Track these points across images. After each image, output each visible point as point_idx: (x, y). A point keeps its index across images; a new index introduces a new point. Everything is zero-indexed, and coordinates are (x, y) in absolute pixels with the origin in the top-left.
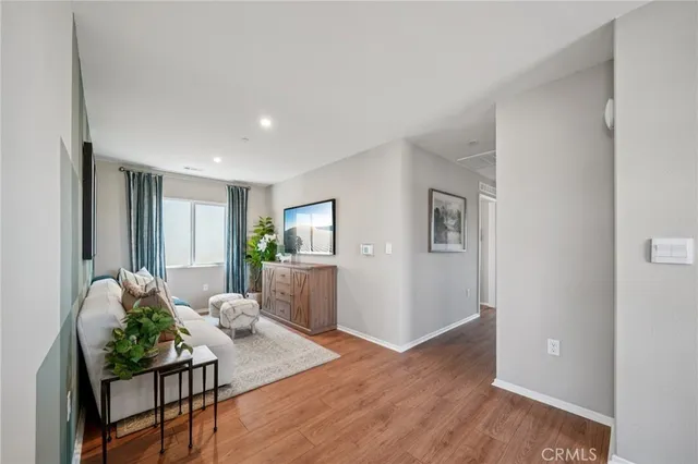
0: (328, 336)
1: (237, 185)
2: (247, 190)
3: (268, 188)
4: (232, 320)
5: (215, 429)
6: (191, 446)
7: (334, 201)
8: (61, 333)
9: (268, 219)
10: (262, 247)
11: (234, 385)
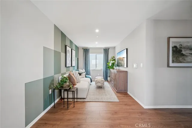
0: (121, 94)
1: (106, 48)
2: (108, 49)
3: (114, 48)
4: (96, 84)
5: (74, 107)
6: (68, 108)
7: (127, 49)
8: (44, 79)
9: (113, 57)
10: (110, 65)
11: (86, 99)
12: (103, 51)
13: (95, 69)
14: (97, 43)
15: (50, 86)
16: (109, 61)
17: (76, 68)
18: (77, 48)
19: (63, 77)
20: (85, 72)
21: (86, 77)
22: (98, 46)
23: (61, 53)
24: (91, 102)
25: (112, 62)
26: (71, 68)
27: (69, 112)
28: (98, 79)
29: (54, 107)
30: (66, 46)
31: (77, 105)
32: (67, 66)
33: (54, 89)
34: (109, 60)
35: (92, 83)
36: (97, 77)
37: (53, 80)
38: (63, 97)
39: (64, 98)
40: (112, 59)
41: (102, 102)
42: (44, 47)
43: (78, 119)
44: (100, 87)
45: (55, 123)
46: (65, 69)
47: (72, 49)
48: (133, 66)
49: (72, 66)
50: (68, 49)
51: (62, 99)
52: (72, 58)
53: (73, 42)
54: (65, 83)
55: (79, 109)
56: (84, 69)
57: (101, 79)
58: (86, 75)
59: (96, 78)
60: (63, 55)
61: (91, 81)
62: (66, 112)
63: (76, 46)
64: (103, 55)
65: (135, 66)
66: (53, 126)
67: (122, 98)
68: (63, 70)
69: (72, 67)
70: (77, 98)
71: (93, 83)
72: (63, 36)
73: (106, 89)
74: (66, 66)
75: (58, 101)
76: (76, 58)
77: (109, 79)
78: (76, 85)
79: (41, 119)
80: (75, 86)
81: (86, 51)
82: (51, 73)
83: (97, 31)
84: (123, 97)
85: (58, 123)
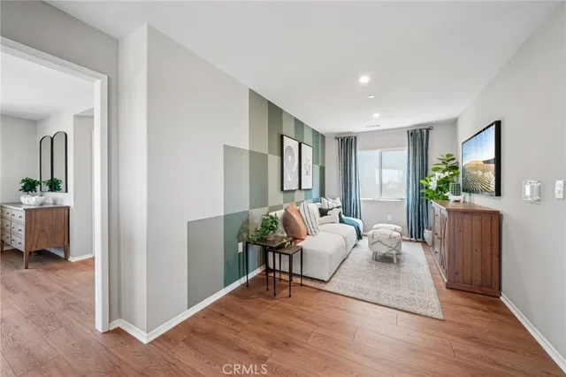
0: (464, 297)
1: (417, 128)
2: (428, 130)
3: (453, 123)
4: (371, 244)
5: (290, 296)
6: (275, 295)
7: (498, 124)
8: (226, 217)
9: (448, 156)
10: (433, 185)
11: (329, 284)
12: (405, 138)
13: (377, 198)
14: (376, 115)
15: (240, 234)
16: (430, 172)
17: (316, 193)
18: (320, 138)
19: (267, 215)
20: (338, 207)
21: (341, 221)
22: (384, 126)
23: (269, 155)
24: (338, 296)
25: (439, 175)
26: (299, 196)
27: (275, 305)
28: (380, 230)
29: (247, 285)
30: (282, 137)
31: (298, 294)
32: (285, 189)
33: (247, 243)
34: (430, 167)
35: (361, 242)
36: (380, 225)
37: (247, 222)
38: (271, 266)
39: (274, 271)
40: (444, 167)
41: (376, 304)
42: (226, 147)
43: (289, 328)
44: (386, 259)
45: (239, 319)
46: (281, 196)
47: (300, 145)
48: (522, 190)
49: (300, 188)
50: (290, 143)
51: (268, 270)
52: (302, 167)
53: (306, 123)
54: (272, 232)
55: (301, 304)
56: (338, 199)
57: (389, 232)
58: (343, 216)
59: (375, 226)
60: (274, 160)
61: (360, 237)
62: (268, 303)
63: (315, 133)
64: (406, 152)
65: (528, 192)
66: (233, 324)
67: (463, 313)
68: (275, 196)
69: (303, 193)
70: (302, 276)
71: (364, 242)
72: (275, 112)
73: (406, 267)
74: (282, 189)
75: (260, 274)
76: (317, 168)
77: (427, 234)
78: (303, 240)
79: (217, 304)
80: (300, 244)
81: (347, 144)
82: (243, 204)
83: (364, 79)
84: (469, 310)
85: (245, 322)
